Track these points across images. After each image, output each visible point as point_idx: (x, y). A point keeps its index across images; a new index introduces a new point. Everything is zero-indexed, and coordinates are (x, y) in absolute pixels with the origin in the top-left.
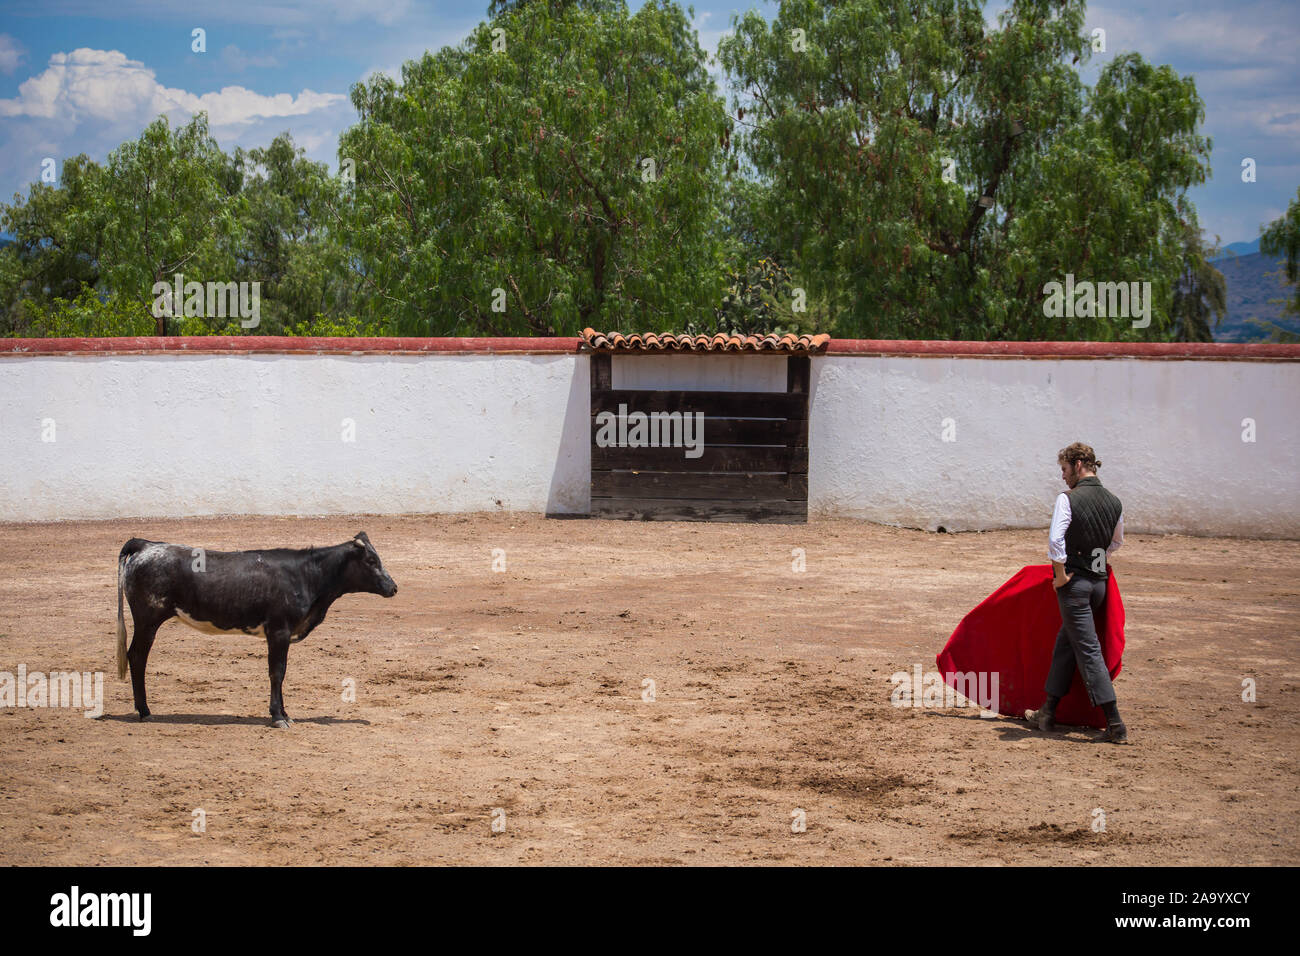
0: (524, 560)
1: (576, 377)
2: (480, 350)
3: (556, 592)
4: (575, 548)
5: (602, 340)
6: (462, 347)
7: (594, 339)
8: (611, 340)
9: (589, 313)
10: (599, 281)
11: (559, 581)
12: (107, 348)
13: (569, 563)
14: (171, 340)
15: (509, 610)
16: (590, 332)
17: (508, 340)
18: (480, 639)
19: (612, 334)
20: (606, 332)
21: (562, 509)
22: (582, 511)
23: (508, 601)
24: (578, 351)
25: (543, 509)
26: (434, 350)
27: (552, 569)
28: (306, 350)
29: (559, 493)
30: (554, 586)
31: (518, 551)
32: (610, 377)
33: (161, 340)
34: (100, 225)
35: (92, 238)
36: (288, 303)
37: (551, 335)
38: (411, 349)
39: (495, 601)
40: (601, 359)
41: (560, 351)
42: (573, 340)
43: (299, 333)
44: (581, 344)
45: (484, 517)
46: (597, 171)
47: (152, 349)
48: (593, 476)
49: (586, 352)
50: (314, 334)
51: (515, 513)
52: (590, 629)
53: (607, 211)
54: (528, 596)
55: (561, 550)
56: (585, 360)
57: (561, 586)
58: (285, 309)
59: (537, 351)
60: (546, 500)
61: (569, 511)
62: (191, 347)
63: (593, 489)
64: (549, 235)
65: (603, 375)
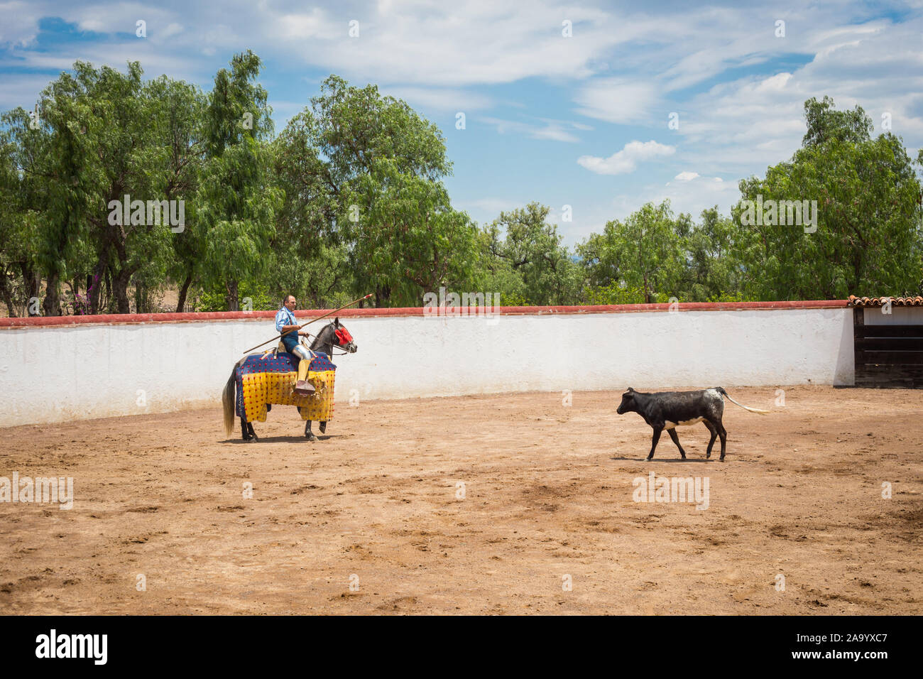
0: (821, 408)
1: (846, 319)
2: (799, 307)
3: (836, 423)
4: (847, 402)
5: (859, 301)
6: (790, 306)
7: (855, 300)
8: (863, 301)
9: (852, 288)
10: (858, 274)
11: (838, 418)
12: (621, 310)
13: (843, 409)
14: (651, 305)
15: (813, 432)
16: (853, 297)
17: (812, 302)
18: (798, 446)
19: (864, 298)
20: (861, 297)
21: (840, 383)
22: (850, 384)
23: (812, 428)
24: (847, 307)
25: (832, 383)
26: (776, 307)
27: (834, 412)
28: (715, 308)
29: (839, 376)
30: (835, 420)
31: (819, 403)
32: (863, 319)
33: (647, 305)
34: (619, 253)
35: (615, 258)
36: (710, 286)
37: (835, 299)
38: (765, 307)
39: (806, 428)
40: (858, 310)
41: (838, 307)
42: (845, 302)
43: (713, 301)
44: (848, 303)
45: (802, 387)
46: (856, 220)
47: (643, 309)
48: (856, 367)
49: (851, 307)
50: (720, 301)
51: (818, 385)
52: (852, 440)
53: (860, 237)
54: (822, 425)
55: (840, 403)
56: (850, 311)
57: (839, 420)
58: (708, 289)
59: (827, 307)
60: (833, 379)
61: (845, 384)
62: (660, 308)
63: (856, 373)
64: (833, 251)
65: (860, 318)
